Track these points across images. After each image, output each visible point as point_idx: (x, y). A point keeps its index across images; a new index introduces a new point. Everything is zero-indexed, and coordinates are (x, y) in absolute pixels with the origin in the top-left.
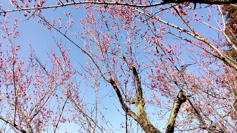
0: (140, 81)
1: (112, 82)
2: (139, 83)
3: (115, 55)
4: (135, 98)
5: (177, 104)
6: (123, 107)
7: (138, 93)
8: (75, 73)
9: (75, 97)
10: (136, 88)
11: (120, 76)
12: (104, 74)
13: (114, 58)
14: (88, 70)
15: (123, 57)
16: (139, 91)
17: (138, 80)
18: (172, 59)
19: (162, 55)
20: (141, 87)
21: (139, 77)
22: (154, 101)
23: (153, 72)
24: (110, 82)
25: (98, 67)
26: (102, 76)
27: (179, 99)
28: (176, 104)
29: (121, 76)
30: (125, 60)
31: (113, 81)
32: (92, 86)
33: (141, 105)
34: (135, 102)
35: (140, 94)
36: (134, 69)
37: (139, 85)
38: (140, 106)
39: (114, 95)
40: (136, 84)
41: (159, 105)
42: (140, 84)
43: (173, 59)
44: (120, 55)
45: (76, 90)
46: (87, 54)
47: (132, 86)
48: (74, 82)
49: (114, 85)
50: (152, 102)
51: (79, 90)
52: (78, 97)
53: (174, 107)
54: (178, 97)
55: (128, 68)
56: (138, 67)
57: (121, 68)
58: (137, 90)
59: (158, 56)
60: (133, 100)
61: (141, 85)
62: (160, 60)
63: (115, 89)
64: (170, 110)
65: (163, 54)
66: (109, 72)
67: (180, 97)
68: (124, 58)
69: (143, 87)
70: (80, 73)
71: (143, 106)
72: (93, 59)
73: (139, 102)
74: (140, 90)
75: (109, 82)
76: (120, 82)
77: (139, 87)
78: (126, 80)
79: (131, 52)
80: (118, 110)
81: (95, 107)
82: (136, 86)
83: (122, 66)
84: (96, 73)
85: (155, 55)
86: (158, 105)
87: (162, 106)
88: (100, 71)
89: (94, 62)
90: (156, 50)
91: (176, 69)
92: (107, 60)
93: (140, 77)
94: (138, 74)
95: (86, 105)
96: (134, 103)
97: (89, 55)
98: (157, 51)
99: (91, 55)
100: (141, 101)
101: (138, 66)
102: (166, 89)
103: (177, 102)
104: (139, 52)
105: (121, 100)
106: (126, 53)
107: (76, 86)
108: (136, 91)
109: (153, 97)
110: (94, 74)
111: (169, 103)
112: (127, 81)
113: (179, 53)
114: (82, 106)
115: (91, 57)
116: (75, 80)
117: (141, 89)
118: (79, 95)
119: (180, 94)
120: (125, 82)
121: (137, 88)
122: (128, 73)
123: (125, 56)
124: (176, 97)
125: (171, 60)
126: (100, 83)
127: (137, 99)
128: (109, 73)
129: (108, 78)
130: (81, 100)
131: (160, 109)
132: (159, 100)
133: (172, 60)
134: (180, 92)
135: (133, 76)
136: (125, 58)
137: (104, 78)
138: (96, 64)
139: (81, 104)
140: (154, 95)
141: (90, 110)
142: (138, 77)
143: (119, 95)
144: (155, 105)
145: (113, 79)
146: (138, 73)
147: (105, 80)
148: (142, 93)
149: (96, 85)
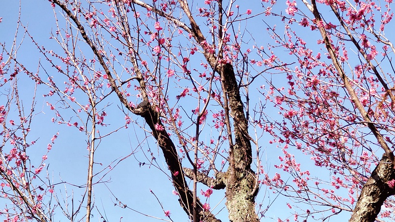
0: (245, 111)
1: (150, 115)
2: (242, 118)
3: (162, 15)
4: (225, 170)
5: (371, 198)
6: (185, 202)
7: (236, 152)
8: (13, 75)
9: (14, 160)
10: (230, 136)
11: (179, 97)
12: (123, 83)
13: (160, 29)
14: (63, 66)
15: (192, 24)
16: (241, 145)
17: (240, 109)
18: (365, 41)
19: (330, 26)
20: (250, 134)
21: (243, 99)
22: (287, 177)
23: (292, 84)
24: (142, 115)
25: (101, 58)
26: (114, 89)
27: (380, 183)
28: (367, 200)
29: (183, 95)
30: (197, 35)
31: (152, 112)
32: (76, 124)
33: (245, 195)
34: (226, 182)
35: (242, 159)
36: (228, 72)
37: (242, 125)
38: (241, 197)
39: (154, 158)
40: (232, 122)
41: (304, 194)
42: (246, 123)
43: (369, 43)
44: (181, 17)
45: (19, 134)
46: (63, 7)
47: (217, 127)
48: (13, 106)
49: (156, 127)
50: (280, 184)
51: (29, 135)
52: (23, 160)
53: (359, 209)
54: (374, 174)
55: (209, 66)
56: (240, 62)
57: (185, 67)
58: (234, 143)
59: (313, 28)
60: (219, 176)
61: (247, 128)
62: (325, 45)
63: (157, 138)
64: (337, 210)
65: (335, 21)
66: (140, 76)
67: (381, 174)
68: (195, 29)
69: (254, 132)
70: (35, 74)
71: (252, 199)
72: (83, 29)
73: (238, 185)
74: (243, 142)
75: (138, 114)
76: (175, 111)
77: (243, 132)
78: (198, 110)
79: (221, 9)
80: (167, 214)
81: (87, 198)
82: (233, 128)
83: (186, 60)
84: (92, 76)
85: (305, 24)
86: (300, 192)
87: (312, 197)
88: (109, 74)
89: (86, 39)
90: (311, 7)
91: (375, 77)
92: (134, 34)
93: (248, 99)
94: (241, 90)
95: (52, 187)
96: (221, 186)
97: (68, 13)
98: (316, 13)
99: (75, 14)
100: (244, 182)
101: (240, 57)
102: (334, 145)
103: (372, 194)
104: (249, 12)
105: (179, 181)
106: (201, 11)
107: (18, 122)
108: (232, 147)
109: (284, 164)
110: (84, 79)
111: (338, 187)
112: (204, 115)
113: (385, 19)
114: (38, 192)
115: (75, 20)
116: (14, 99)
117: (248, 140)
118: (29, 152)
119: (383, 166)
120: (195, 118)
121: (234, 137)
122: (207, 85)
123: (200, 21)
124: (369, 175)
125: (360, 44)
126: (104, 114)
127: (232, 173)
128: (139, 80)
129: (136, 98)
130: (33, 170)
131: (306, 206)
132: (304, 177)
133: (362, 46)
134: (384, 158)
135: (223, 95)
136: (198, 28)
137: (120, 96)
138: (94, 48)
139: (35, 184)
140: (286, 160)
141: (65, 208)
142: (238, 98)
143: (173, 162)
144: (288, 193)
145: (153, 102)
146: (240, 86)
147: (124, 106)
148: (249, 152)
149: (91, 121)
